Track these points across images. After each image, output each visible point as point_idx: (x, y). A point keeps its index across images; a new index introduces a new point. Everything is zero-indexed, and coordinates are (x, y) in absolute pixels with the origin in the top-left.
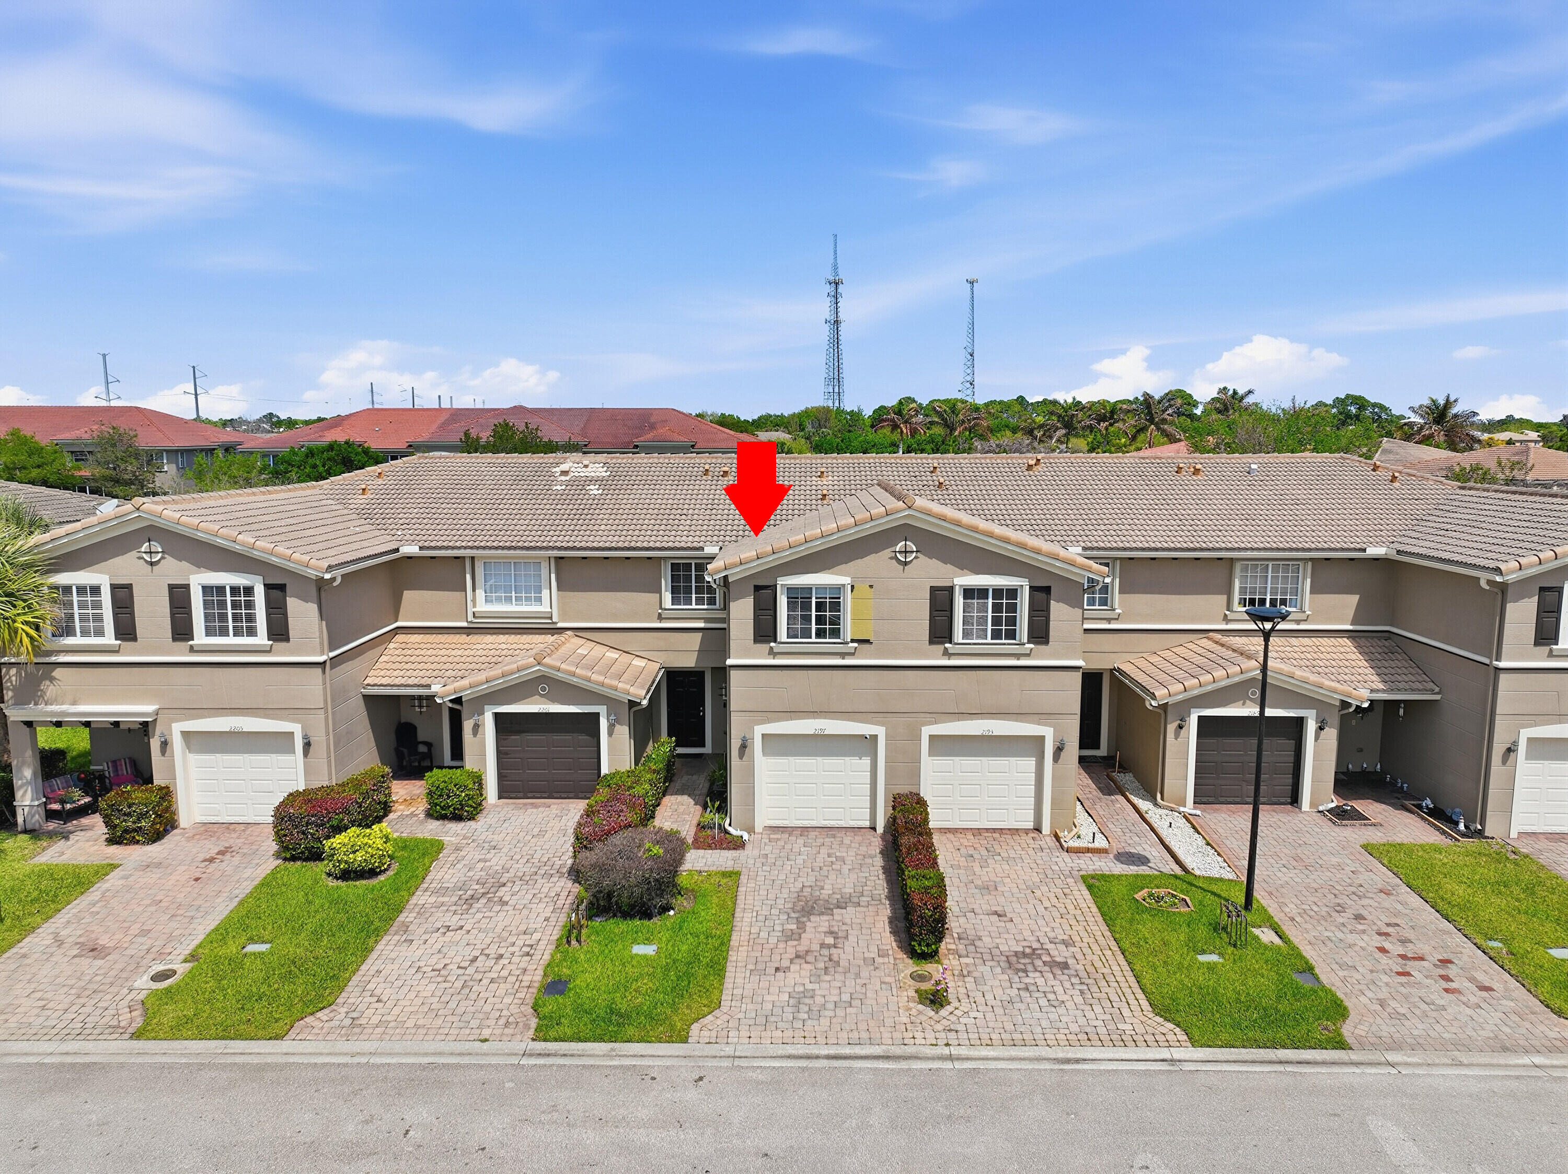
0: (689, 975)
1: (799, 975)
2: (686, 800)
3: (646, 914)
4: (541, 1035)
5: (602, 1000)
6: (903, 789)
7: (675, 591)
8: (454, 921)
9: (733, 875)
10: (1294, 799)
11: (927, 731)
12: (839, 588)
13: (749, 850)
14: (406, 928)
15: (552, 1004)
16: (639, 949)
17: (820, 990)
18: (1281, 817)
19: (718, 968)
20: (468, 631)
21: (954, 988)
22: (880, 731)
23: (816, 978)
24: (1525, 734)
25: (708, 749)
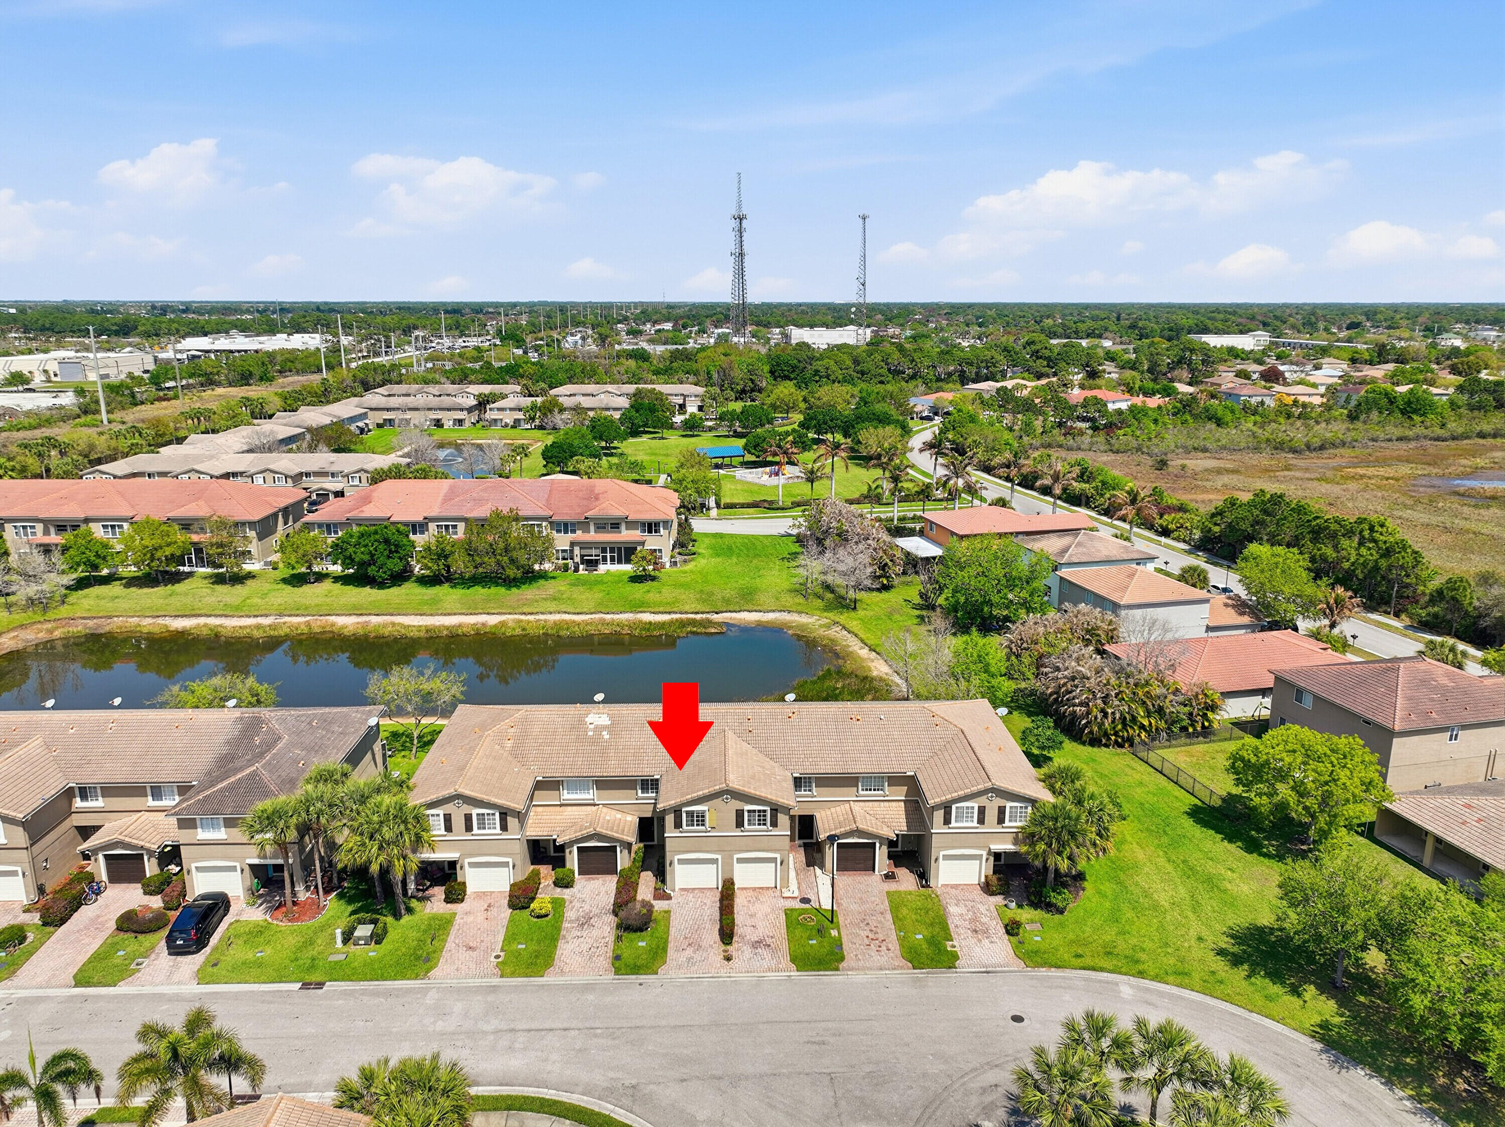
0: (656, 953)
1: (689, 952)
2: (650, 873)
3: (641, 930)
4: (616, 973)
5: (632, 962)
6: (727, 876)
7: (642, 789)
8: (579, 934)
9: (668, 912)
10: (874, 870)
11: (736, 856)
12: (704, 812)
13: (673, 901)
14: (564, 937)
15: (617, 964)
16: (640, 944)
17: (695, 956)
18: (866, 878)
19: (665, 950)
20: (561, 805)
21: (734, 954)
22: (719, 857)
23: (694, 952)
24: (942, 853)
25: (656, 842)
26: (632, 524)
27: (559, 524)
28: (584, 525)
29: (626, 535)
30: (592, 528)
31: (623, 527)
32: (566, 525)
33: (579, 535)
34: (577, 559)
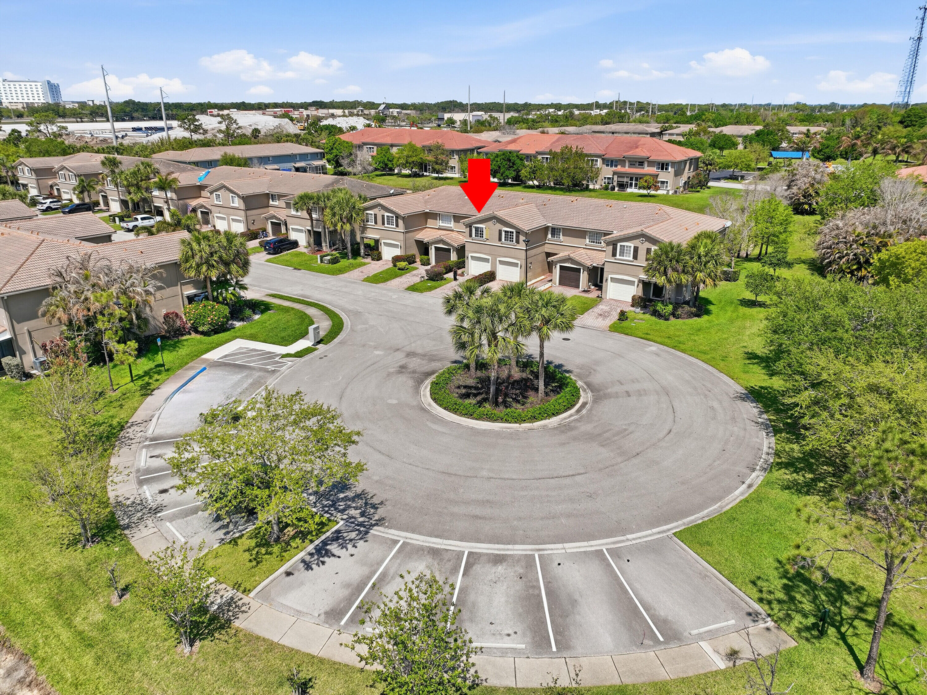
5: (417, 288)
6: (494, 270)
10: (579, 286)
11: (498, 259)
12: (483, 228)
14: (402, 277)
19: (436, 288)
20: (438, 229)
22: (490, 258)
24: (610, 276)
26: (651, 163)
27: (608, 160)
28: (621, 162)
29: (647, 170)
30: (627, 164)
31: (646, 164)
32: (612, 161)
33: (619, 168)
34: (615, 184)
